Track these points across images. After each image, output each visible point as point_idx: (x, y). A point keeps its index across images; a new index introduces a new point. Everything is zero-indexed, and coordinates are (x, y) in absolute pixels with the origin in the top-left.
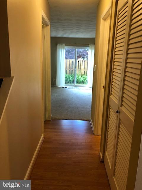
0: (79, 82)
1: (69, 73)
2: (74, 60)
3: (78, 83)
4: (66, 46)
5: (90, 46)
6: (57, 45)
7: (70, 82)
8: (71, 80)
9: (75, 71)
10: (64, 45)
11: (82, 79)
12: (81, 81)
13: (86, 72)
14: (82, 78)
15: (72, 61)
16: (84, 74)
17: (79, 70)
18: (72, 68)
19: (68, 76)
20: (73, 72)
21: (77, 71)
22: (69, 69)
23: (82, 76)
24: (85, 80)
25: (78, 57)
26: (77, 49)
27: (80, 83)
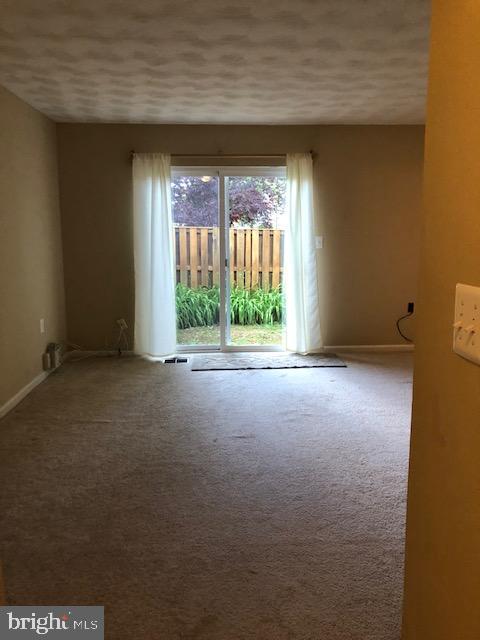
0: (241, 319)
1: (199, 282)
2: (216, 231)
3: (236, 321)
4: (173, 163)
5: (292, 162)
6: (129, 161)
7: (205, 319)
8: (209, 313)
9: (223, 274)
10: (166, 160)
11: (253, 305)
12: (251, 313)
13: (266, 275)
14: (254, 300)
15: (210, 234)
16: (261, 284)
17: (240, 266)
18: (210, 262)
19: (196, 296)
20: (217, 276)
21: (232, 273)
22: (199, 268)
23: (252, 292)
24: (264, 310)
25: (233, 219)
26: (226, 178)
27: (245, 324)
